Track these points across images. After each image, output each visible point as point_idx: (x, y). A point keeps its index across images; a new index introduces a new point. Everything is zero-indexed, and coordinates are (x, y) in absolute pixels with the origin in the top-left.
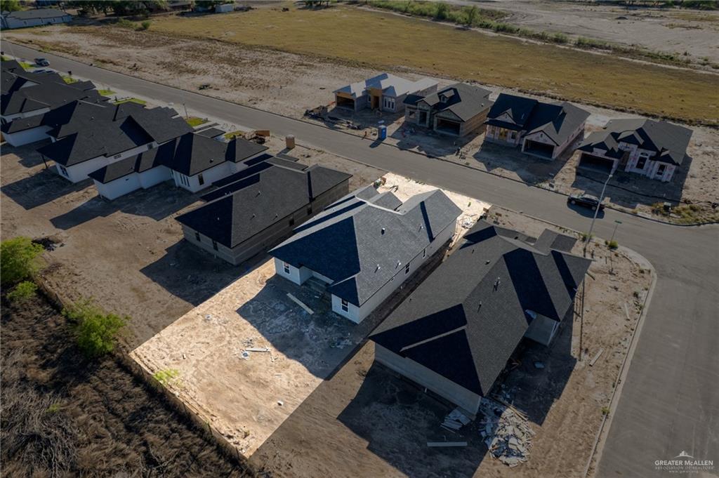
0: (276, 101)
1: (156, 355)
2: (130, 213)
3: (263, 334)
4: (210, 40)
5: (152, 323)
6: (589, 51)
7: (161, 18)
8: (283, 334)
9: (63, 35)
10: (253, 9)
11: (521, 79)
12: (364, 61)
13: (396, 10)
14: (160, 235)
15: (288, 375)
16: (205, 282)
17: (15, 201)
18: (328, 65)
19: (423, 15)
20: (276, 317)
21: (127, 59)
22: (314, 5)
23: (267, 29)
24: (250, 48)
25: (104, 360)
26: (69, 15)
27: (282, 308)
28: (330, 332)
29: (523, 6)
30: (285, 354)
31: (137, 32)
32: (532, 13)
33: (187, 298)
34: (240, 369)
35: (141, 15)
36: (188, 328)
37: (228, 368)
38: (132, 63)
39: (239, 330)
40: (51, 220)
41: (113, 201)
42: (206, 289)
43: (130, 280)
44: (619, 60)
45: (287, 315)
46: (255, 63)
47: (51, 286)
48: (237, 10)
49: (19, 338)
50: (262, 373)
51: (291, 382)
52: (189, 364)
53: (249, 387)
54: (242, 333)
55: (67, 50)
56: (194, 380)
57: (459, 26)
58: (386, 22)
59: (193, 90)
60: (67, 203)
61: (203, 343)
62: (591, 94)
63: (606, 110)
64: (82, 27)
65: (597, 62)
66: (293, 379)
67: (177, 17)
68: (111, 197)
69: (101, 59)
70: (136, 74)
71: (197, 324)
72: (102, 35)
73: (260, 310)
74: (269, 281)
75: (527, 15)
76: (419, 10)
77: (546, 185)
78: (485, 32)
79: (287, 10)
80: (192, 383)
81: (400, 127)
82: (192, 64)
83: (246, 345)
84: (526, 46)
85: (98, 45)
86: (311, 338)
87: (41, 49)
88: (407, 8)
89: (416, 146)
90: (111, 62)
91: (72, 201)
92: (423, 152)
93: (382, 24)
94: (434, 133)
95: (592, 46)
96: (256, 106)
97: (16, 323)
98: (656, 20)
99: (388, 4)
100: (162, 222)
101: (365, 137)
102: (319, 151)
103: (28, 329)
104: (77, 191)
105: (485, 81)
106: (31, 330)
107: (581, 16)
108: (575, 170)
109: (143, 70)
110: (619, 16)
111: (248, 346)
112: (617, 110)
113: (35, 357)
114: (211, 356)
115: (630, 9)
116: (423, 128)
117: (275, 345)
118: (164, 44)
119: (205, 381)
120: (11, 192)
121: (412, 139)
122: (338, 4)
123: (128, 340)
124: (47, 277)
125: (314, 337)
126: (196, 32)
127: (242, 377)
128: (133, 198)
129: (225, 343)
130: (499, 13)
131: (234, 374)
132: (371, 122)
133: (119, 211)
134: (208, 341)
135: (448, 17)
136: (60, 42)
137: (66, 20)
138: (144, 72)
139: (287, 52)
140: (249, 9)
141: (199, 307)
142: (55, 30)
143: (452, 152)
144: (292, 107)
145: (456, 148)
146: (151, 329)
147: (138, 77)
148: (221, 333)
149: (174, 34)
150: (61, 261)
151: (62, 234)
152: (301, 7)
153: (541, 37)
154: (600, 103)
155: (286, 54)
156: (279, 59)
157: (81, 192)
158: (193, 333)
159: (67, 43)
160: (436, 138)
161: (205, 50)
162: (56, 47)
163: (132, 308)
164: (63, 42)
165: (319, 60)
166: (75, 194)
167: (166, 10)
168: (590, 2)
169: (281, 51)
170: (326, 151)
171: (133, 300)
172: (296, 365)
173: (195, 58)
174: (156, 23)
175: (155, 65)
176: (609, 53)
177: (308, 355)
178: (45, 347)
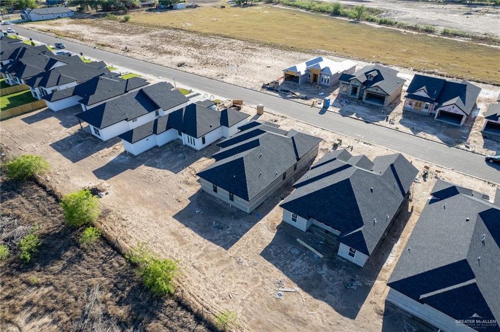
0: (238, 77)
1: (207, 295)
2: (152, 166)
3: (288, 276)
4: (175, 29)
5: (196, 264)
6: (454, 39)
7: (136, 13)
8: (304, 275)
9: (70, 26)
10: (199, 6)
11: (412, 61)
12: (292, 46)
13: (302, 8)
14: (181, 186)
15: (320, 314)
16: (228, 227)
17: (64, 155)
18: (267, 49)
19: (323, 11)
20: (294, 260)
21: (119, 43)
22: (242, 4)
23: (213, 21)
24: (206, 35)
25: (166, 298)
26: (72, 11)
27: (297, 252)
28: (341, 274)
29: (391, 4)
30: (311, 294)
31: (122, 24)
32: (401, 10)
33: (218, 242)
34: (279, 308)
35: (122, 11)
36: (226, 269)
37: (269, 307)
38: (124, 46)
39: (268, 271)
40: (93, 172)
41: (137, 156)
42: (230, 234)
43: (168, 225)
44: (480, 46)
45: (302, 259)
46: (213, 46)
47: (107, 230)
48: (188, 7)
49: (94, 276)
50: (298, 312)
51: (325, 321)
52: (236, 303)
53: (291, 325)
54: (271, 274)
55: (75, 37)
56: (245, 318)
57: (352, 20)
58: (297, 16)
59: (174, 67)
60: (102, 157)
61: (242, 283)
62: (469, 72)
63: (486, 85)
64: (82, 20)
65: (463, 47)
66: (325, 317)
67: (146, 12)
68: (135, 154)
69: (101, 43)
70: (129, 54)
71: (232, 266)
72: (97, 25)
73: (279, 253)
74: (279, 228)
75: (398, 12)
76: (320, 8)
77: (463, 146)
78: (371, 24)
79: (224, 7)
80: (244, 321)
81: (337, 98)
82: (167, 47)
83: (278, 285)
84: (405, 35)
85: (96, 33)
86: (328, 279)
87: (57, 36)
88: (310, 6)
89: (353, 114)
90: (109, 46)
91: (106, 156)
92: (361, 119)
93: (296, 18)
94: (364, 103)
95: (455, 35)
96: (224, 80)
97: (88, 262)
98: (494, 15)
99: (295, 3)
100: (179, 175)
101: (313, 106)
102: (282, 117)
103: (98, 268)
104: (108, 148)
105: (386, 62)
106: (101, 269)
107: (437, 13)
108: (481, 134)
109: (133, 51)
110: (466, 13)
111: (280, 287)
112: (494, 85)
113: (110, 295)
114: (252, 296)
115: (472, 7)
116: (354, 99)
117: (301, 286)
118: (143, 32)
119: (253, 319)
120: (60, 148)
121: (349, 108)
122: (258, 3)
123: (180, 279)
124: (102, 221)
125: (331, 279)
126: (163, 23)
127: (283, 316)
128: (152, 154)
129: (260, 284)
130: (377, 10)
131: (275, 313)
132: (314, 94)
133: (143, 165)
134: (246, 282)
135: (342, 13)
136: (68, 31)
137: (71, 14)
138: (134, 53)
139: (233, 38)
140: (196, 6)
141: (229, 250)
142: (64, 22)
143: (383, 119)
144: (251, 81)
145: (384, 115)
146: (197, 271)
147: (131, 57)
148: (254, 274)
149: (148, 25)
150: (109, 208)
151: (104, 184)
152: (233, 5)
153: (415, 29)
154: (479, 79)
155: (234, 40)
156: (230, 44)
157: (111, 148)
158: (231, 274)
159: (74, 32)
160: (367, 107)
161: (173, 36)
162: (67, 34)
163: (176, 250)
164: (71, 31)
165: (258, 45)
166: (106, 151)
167: (138, 8)
168: (439, 2)
169: (229, 38)
170: (288, 117)
171: (175, 243)
172: (323, 305)
173: (168, 42)
174: (133, 16)
175: (140, 48)
176: (469, 40)
177: (331, 295)
178: (115, 285)
